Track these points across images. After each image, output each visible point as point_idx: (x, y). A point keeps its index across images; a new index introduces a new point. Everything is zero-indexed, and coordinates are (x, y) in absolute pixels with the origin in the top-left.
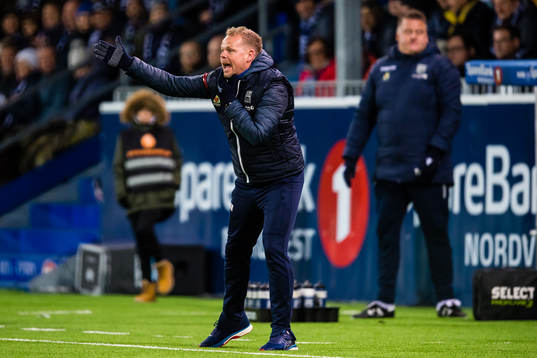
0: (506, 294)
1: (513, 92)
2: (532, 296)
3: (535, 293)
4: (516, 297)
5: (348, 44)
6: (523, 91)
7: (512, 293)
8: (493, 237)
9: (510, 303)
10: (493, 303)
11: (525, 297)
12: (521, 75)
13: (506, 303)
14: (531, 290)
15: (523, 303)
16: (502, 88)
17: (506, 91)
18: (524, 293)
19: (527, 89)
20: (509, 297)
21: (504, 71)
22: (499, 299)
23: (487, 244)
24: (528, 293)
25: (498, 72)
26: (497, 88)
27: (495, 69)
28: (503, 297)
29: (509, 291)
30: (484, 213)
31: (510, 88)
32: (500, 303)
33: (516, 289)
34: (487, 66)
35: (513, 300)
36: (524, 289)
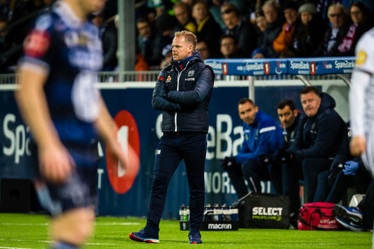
0: (262, 212)
1: (235, 79)
2: (280, 214)
3: (282, 211)
4: (269, 214)
5: (127, 47)
6: (241, 79)
7: (266, 211)
8: (221, 174)
9: (265, 217)
10: (253, 217)
11: (276, 214)
12: (240, 68)
13: (262, 217)
14: (280, 209)
15: (274, 218)
16: (228, 77)
17: (230, 79)
18: (275, 212)
19: (243, 77)
20: (265, 214)
21: (229, 65)
22: (258, 215)
23: (217, 178)
24: (278, 212)
25: (225, 66)
26: (224, 77)
27: (223, 64)
28: (260, 214)
29: (264, 210)
30: (215, 159)
31: (232, 77)
32: (258, 217)
33: (269, 209)
34: (218, 63)
35: (268, 216)
36: (275, 209)
